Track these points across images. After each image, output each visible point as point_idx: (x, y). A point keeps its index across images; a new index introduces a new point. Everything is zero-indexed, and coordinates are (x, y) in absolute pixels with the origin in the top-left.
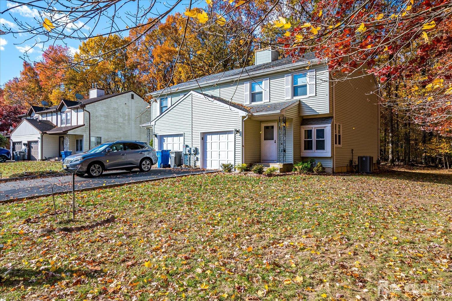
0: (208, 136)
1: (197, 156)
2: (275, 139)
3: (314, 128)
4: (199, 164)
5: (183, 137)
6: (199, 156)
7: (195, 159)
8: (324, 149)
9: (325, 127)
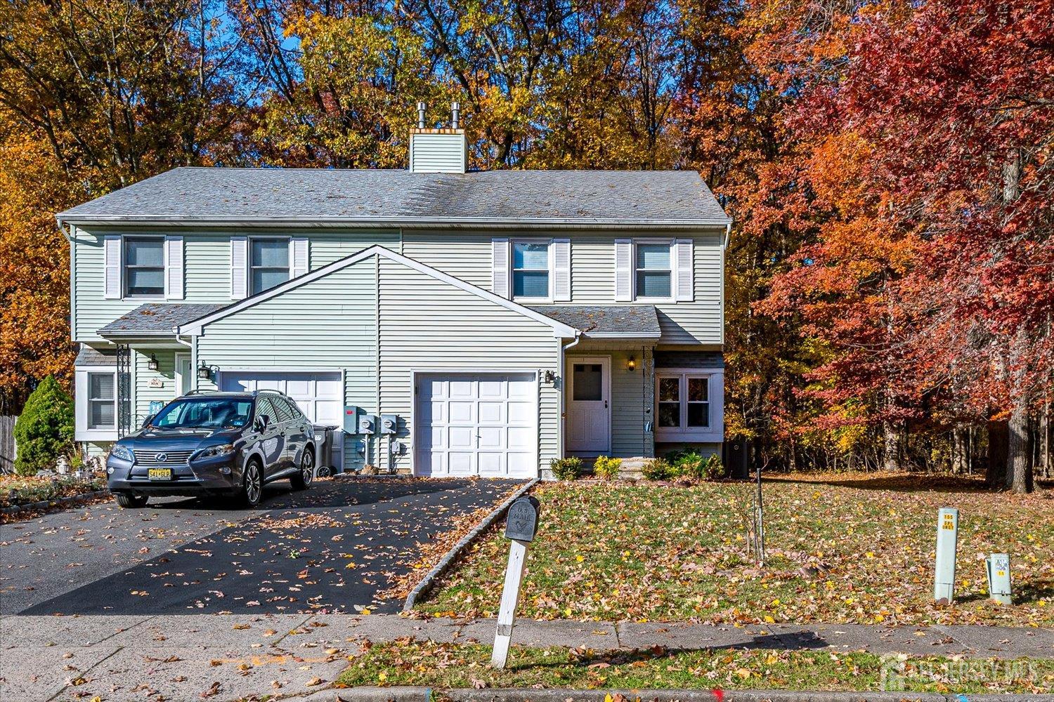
0: (435, 384)
1: (399, 440)
2: (604, 397)
3: (684, 375)
4: (407, 464)
5: (341, 383)
6: (409, 441)
7: (396, 449)
8: (706, 425)
9: (710, 375)
